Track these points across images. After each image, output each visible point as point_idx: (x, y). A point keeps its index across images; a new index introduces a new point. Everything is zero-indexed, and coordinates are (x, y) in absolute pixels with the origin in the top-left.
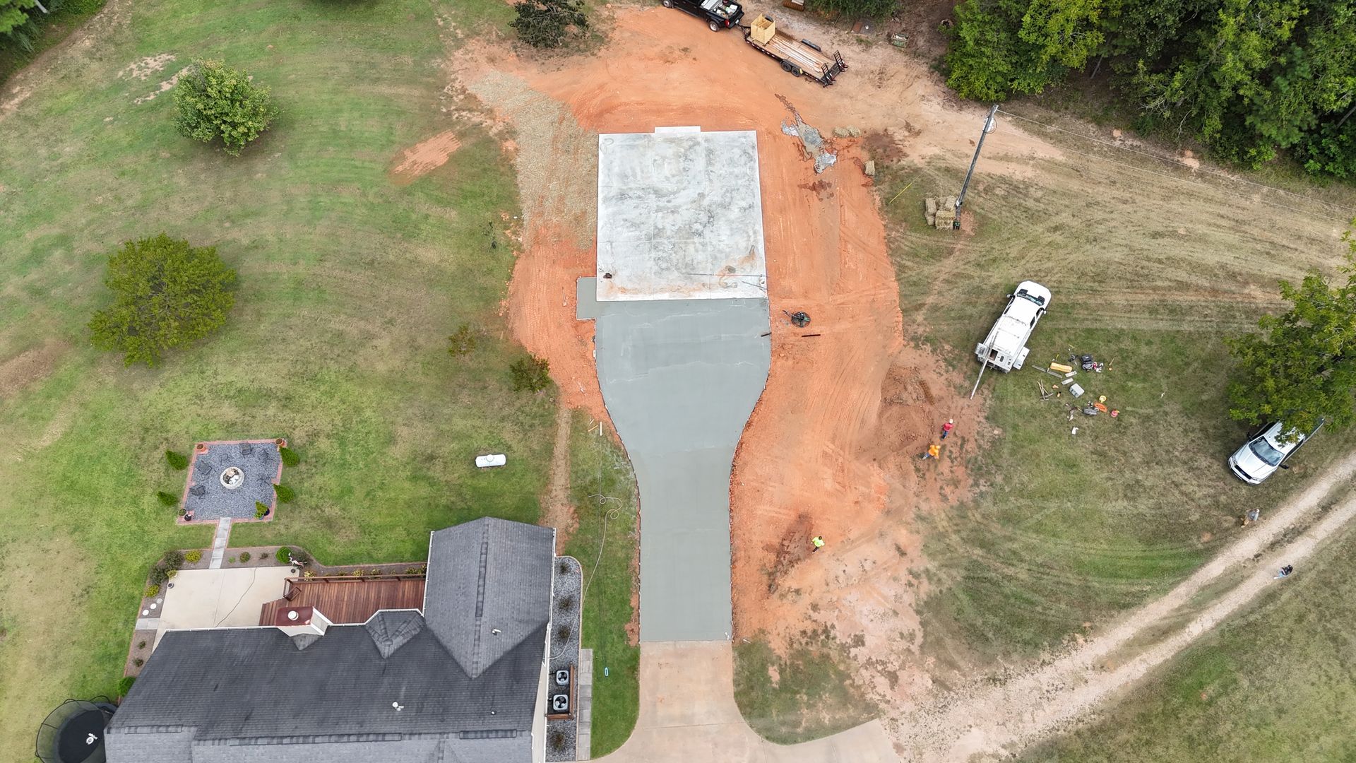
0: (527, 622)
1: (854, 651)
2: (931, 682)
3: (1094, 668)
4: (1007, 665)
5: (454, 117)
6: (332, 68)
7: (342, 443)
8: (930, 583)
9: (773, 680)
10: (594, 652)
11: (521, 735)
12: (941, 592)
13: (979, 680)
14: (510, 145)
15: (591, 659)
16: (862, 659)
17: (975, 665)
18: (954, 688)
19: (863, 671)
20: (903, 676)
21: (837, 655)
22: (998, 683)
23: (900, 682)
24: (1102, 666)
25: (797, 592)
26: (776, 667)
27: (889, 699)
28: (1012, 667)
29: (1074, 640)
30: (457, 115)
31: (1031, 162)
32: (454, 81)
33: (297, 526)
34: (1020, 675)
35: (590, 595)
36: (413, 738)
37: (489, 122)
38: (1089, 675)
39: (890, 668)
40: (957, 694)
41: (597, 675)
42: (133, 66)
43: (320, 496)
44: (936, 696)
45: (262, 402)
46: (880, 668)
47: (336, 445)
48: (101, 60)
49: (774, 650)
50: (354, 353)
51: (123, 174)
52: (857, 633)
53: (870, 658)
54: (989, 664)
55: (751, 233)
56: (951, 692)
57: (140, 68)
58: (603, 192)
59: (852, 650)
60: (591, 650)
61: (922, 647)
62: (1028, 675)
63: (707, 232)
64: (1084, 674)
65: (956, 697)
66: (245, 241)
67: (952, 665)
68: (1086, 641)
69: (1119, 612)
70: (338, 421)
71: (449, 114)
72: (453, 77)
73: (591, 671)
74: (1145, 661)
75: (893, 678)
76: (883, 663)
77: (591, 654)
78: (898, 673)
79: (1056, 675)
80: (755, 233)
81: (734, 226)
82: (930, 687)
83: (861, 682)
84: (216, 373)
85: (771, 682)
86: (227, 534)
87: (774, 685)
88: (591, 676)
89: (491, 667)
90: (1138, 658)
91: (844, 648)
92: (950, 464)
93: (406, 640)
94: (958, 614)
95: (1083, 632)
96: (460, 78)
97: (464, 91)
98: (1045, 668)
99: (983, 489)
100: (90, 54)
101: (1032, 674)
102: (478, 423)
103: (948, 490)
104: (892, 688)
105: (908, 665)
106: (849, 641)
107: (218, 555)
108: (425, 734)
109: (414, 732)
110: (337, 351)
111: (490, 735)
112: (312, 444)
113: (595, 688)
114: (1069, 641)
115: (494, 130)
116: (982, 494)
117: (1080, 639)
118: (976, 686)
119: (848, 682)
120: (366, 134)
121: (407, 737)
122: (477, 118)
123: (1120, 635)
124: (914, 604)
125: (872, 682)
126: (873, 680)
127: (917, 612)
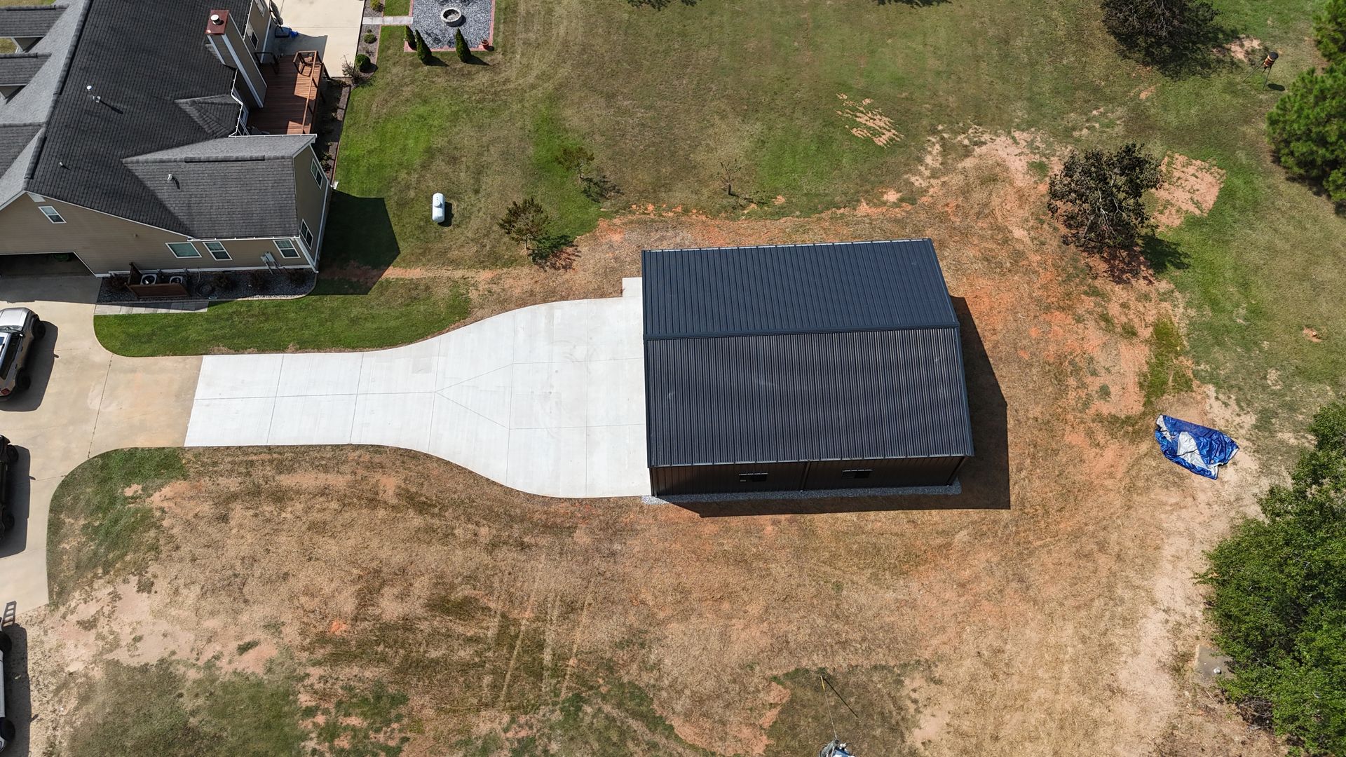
0: (190, 214)
1: (134, 580)
2: (72, 672)
5: (929, 138)
8: (195, 682)
9: (127, 490)
12: (181, 695)
13: (57, 733)
16: (122, 589)
17: (76, 730)
18: (56, 699)
19: (108, 590)
20: (89, 637)
21: (135, 560)
23: (83, 632)
26: (140, 492)
27: (67, 618)
30: (934, 140)
32: (994, 133)
37: (927, 173)
39: (102, 621)
40: (48, 702)
44: (54, 674)
46: (107, 610)
49: (159, 491)
52: (154, 585)
53: (121, 599)
56: (52, 695)
59: (137, 578)
61: (117, 663)
65: (45, 700)
67: (84, 699)
70: (508, 85)
71: (935, 132)
72: (1001, 132)
75: (88, 625)
76: (111, 614)
78: (94, 631)
82: (66, 670)
83: (96, 586)
85: (124, 487)
86: (397, 23)
87: (120, 490)
91: (140, 569)
96: (999, 139)
97: (977, 144)
103: (320, 719)
104: (78, 622)
105: (100, 643)
106: (149, 575)
107: (374, 21)
115: (914, 179)
118: (51, 728)
119: (100, 571)
122: (931, 160)
124: (174, 658)
125: (92, 600)
126: (94, 601)
127: (162, 661)
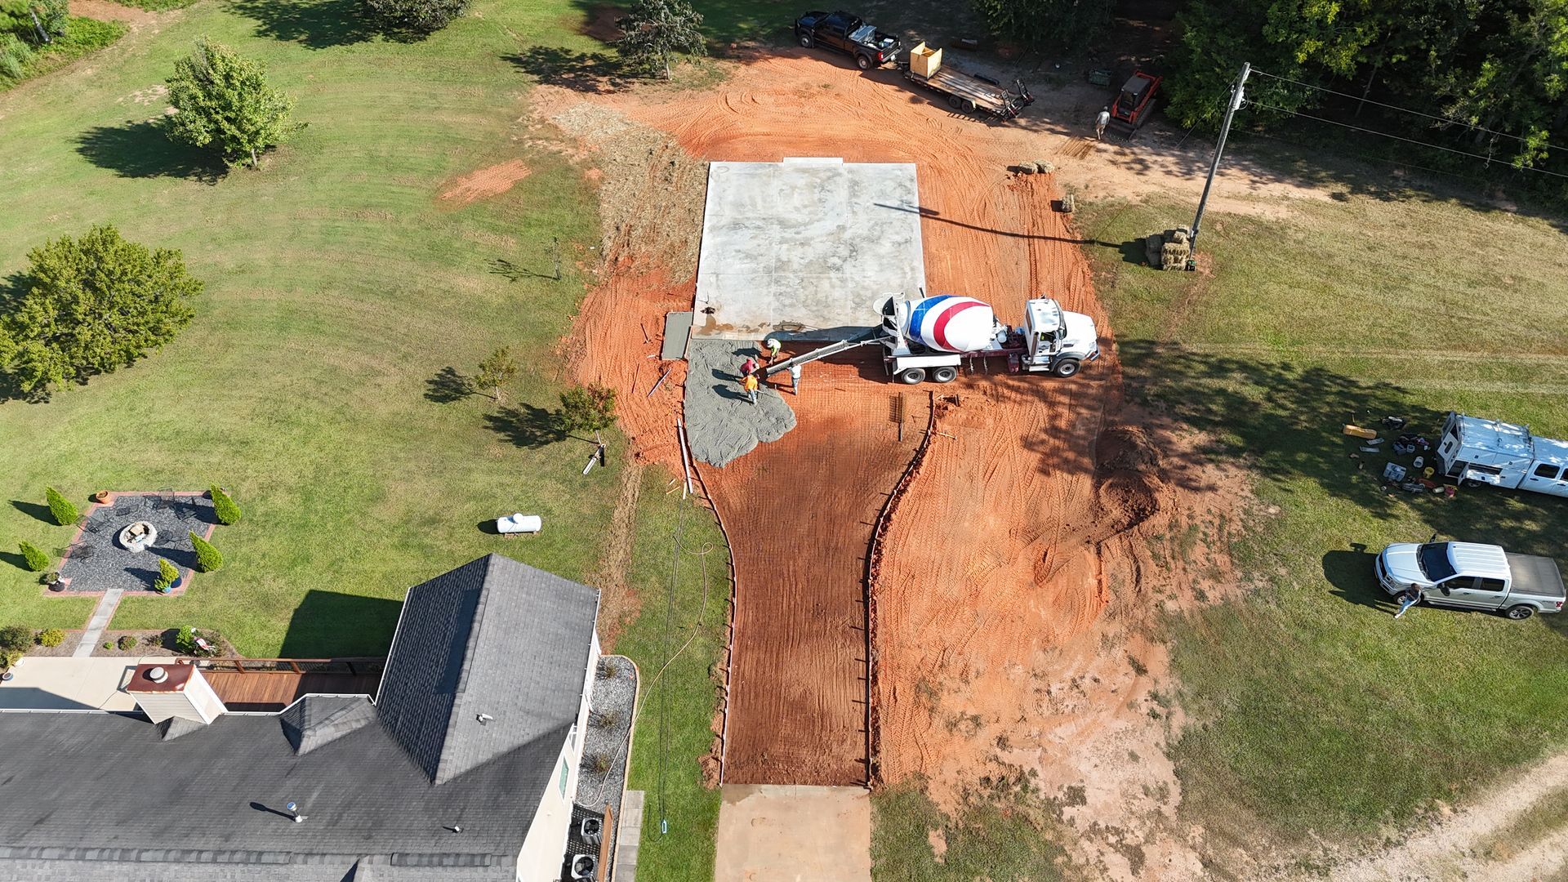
0: (539, 716)
1: (1068, 812)
2: (1201, 866)
3: (1474, 855)
4: (1327, 844)
5: (527, 146)
6: (381, 97)
7: (308, 497)
8: (1187, 714)
9: (936, 851)
10: (646, 797)
11: (499, 864)
12: (1205, 727)
13: (1282, 866)
14: (594, 174)
15: (641, 806)
16: (1082, 825)
17: (1272, 841)
19: (1085, 844)
20: (1152, 853)
21: (1039, 818)
22: (1315, 872)
23: (1147, 862)
24: (1487, 852)
25: (975, 719)
26: (940, 831)
28: (1336, 847)
29: (1432, 807)
30: (530, 143)
31: (1286, 202)
32: (531, 112)
33: (218, 602)
34: (1351, 860)
35: (648, 710)
36: (310, 860)
37: (571, 151)
38: (1468, 865)
39: (1130, 840)
41: (649, 829)
42: (138, 93)
43: (261, 565)
45: (205, 447)
46: (1113, 839)
47: (298, 501)
48: (101, 87)
49: (938, 805)
50: (348, 392)
51: (92, 193)
52: (1073, 785)
53: (1095, 824)
54: (1296, 840)
55: (907, 269)
57: (145, 95)
58: (710, 221)
59: (1066, 809)
60: (643, 793)
61: (1180, 809)
62: (1364, 863)
63: (848, 267)
64: (1457, 863)
66: (230, 265)
67: (1233, 840)
68: (1455, 811)
69: (1504, 770)
70: (309, 472)
71: (520, 142)
72: (531, 108)
73: (639, 826)
74: (1558, 845)
75: (1136, 858)
76: (1117, 832)
77: (642, 798)
78: (1144, 849)
79: (1410, 862)
80: (912, 269)
81: (885, 261)
83: (1082, 861)
84: (150, 410)
85: (933, 855)
86: (111, 611)
87: (937, 859)
88: (638, 832)
89: (468, 773)
90: (1546, 842)
91: (1051, 805)
92: (1207, 550)
93: (338, 735)
94: (1237, 761)
95: (1448, 796)
96: (540, 109)
97: (542, 121)
98: (1392, 852)
99: (1260, 585)
100: (90, 83)
101: (1372, 860)
102: (507, 480)
103: (1205, 585)
104: (1135, 872)
105: (1159, 835)
106: (1060, 795)
107: (91, 638)
108: (333, 854)
109: (315, 852)
110: (324, 390)
111: (446, 861)
112: (263, 498)
113: (643, 851)
114: (1426, 811)
115: (576, 159)
116: (1257, 592)
117: (1446, 810)
118: (1280, 876)
119: (1060, 860)
120: (411, 160)
121: (300, 858)
122: (554, 147)
123: (1510, 803)
124: (1163, 744)
125: (1101, 862)
126: (1101, 859)
127: (1168, 755)
